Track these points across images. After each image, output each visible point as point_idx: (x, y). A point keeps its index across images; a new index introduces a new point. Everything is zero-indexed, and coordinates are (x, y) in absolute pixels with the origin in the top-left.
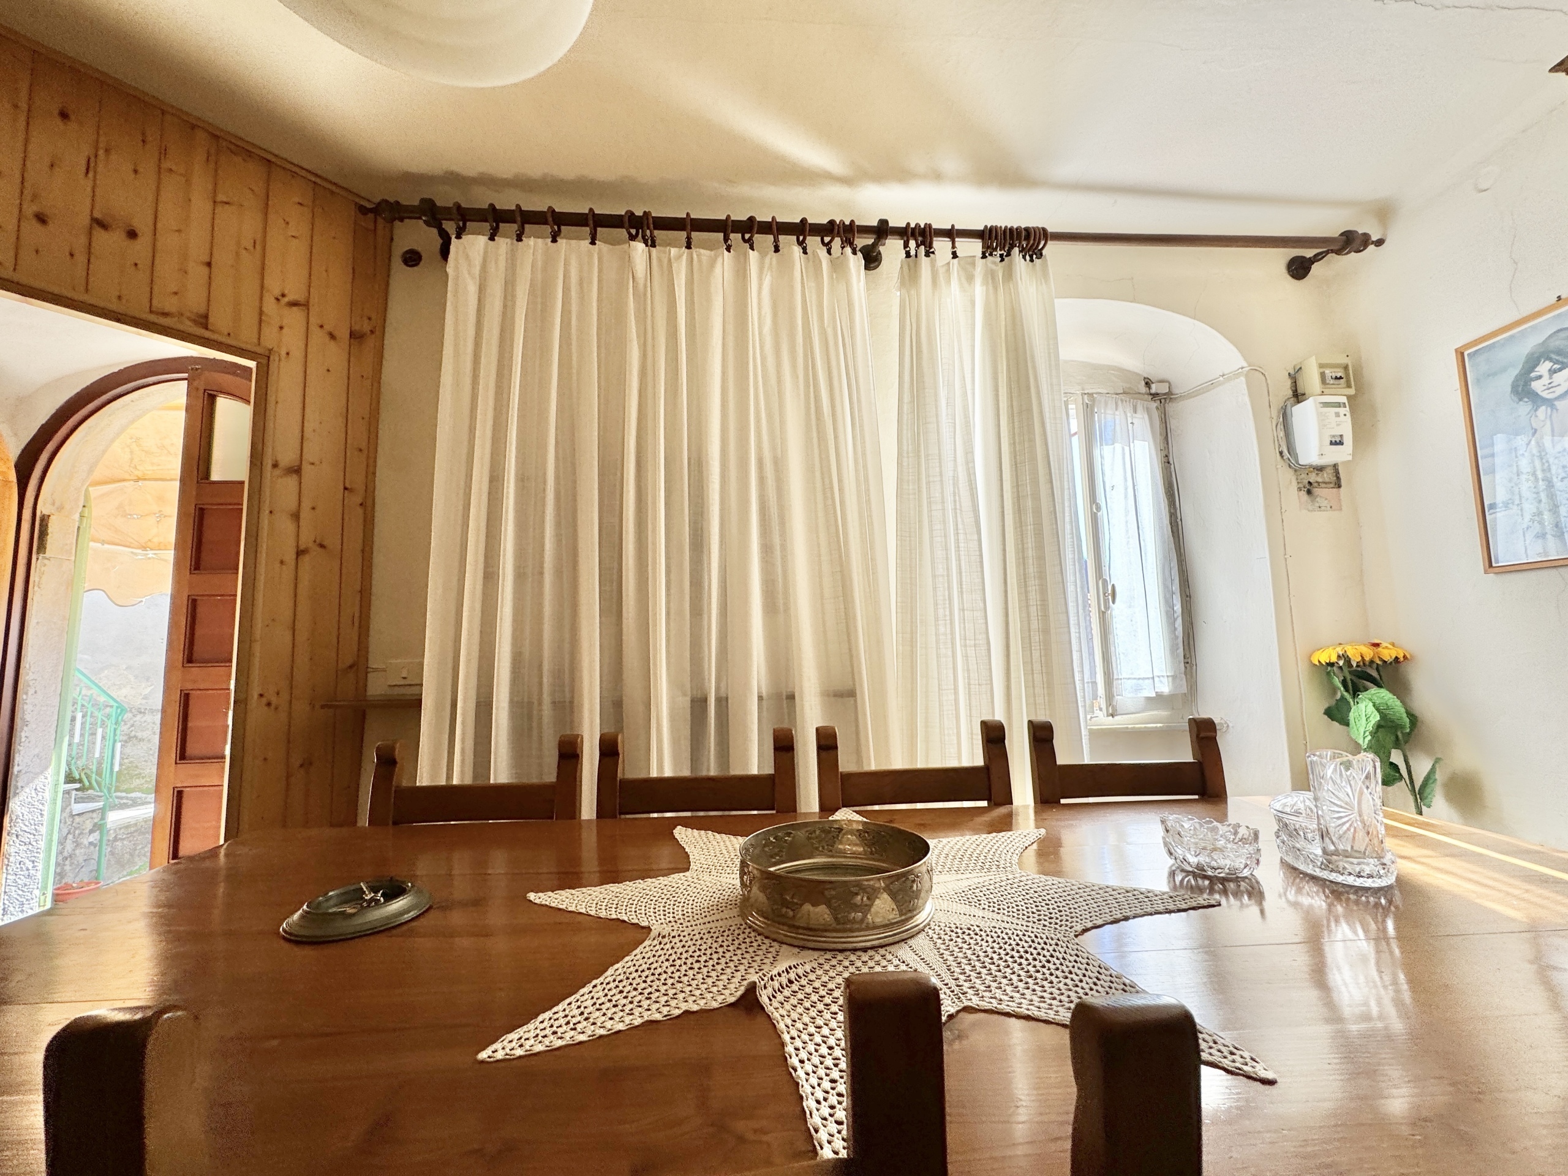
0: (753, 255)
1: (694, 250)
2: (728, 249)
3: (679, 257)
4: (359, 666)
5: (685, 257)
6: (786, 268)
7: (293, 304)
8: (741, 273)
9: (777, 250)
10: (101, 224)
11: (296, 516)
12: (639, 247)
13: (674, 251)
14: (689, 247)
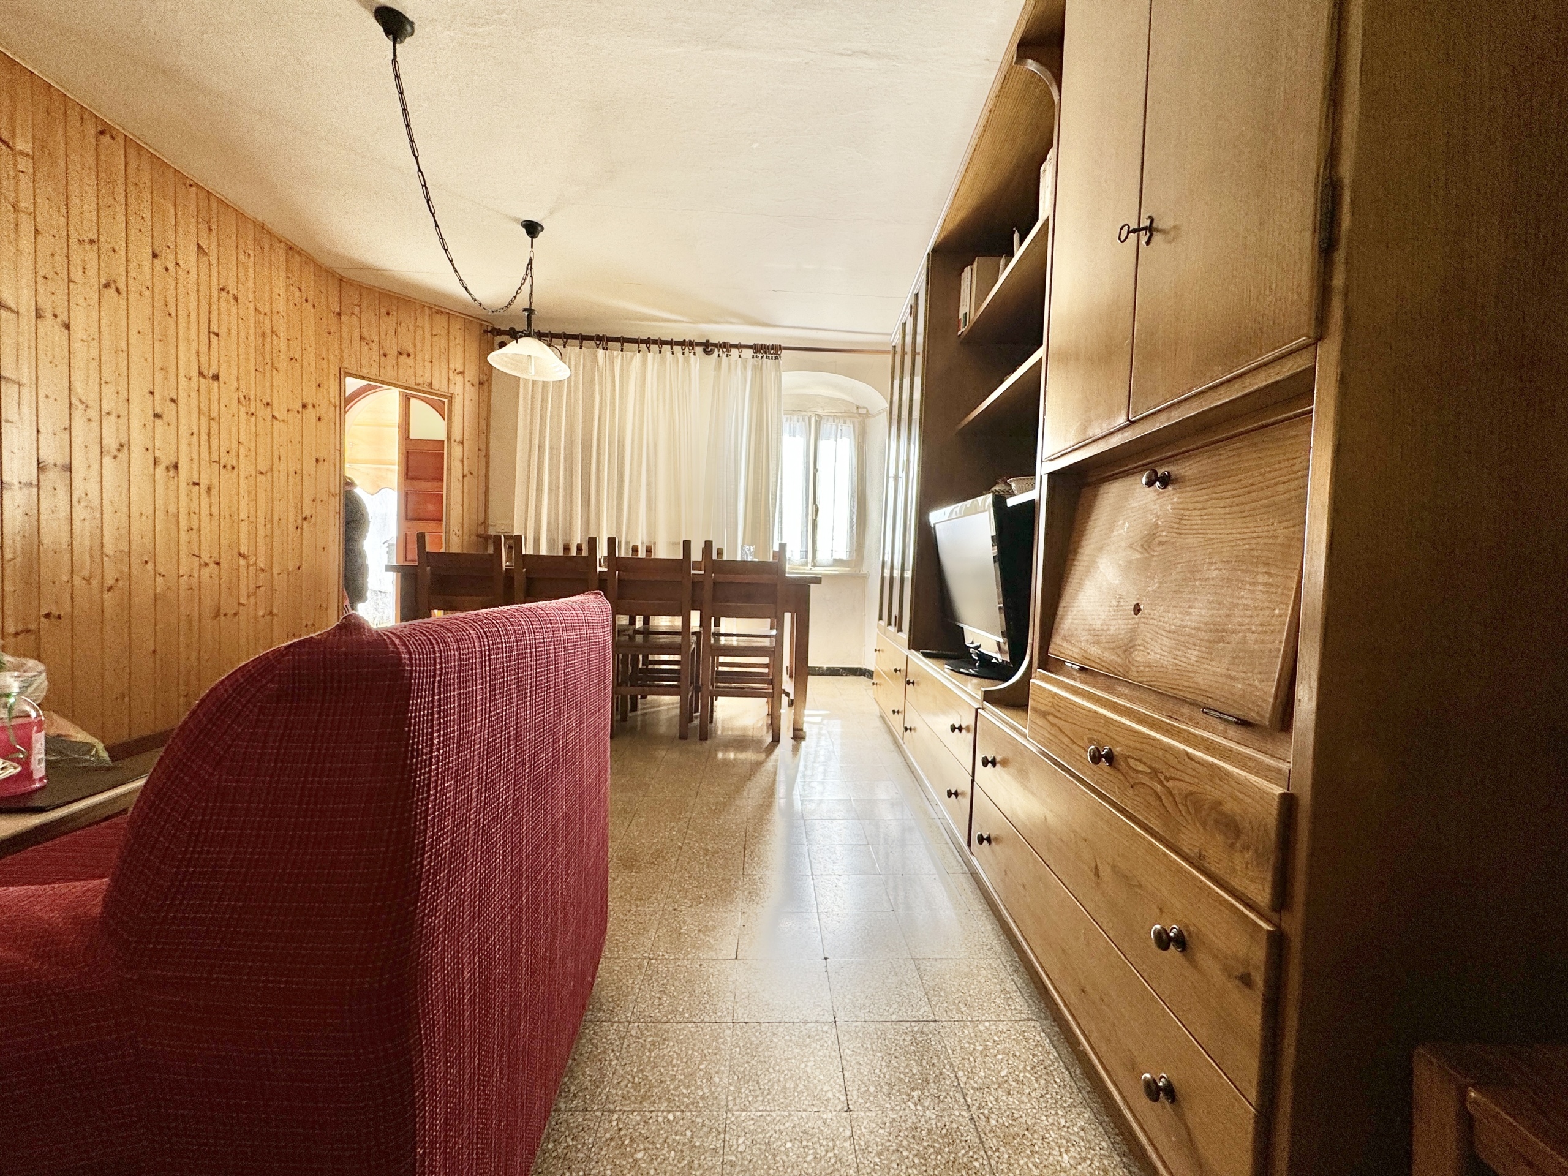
0: (650, 355)
1: (624, 353)
2: (639, 351)
3: (617, 356)
4: (485, 523)
5: (620, 356)
6: (663, 362)
7: (458, 373)
8: (644, 362)
9: (660, 352)
10: (400, 353)
11: (462, 461)
12: (601, 352)
13: (615, 353)
14: (622, 350)
